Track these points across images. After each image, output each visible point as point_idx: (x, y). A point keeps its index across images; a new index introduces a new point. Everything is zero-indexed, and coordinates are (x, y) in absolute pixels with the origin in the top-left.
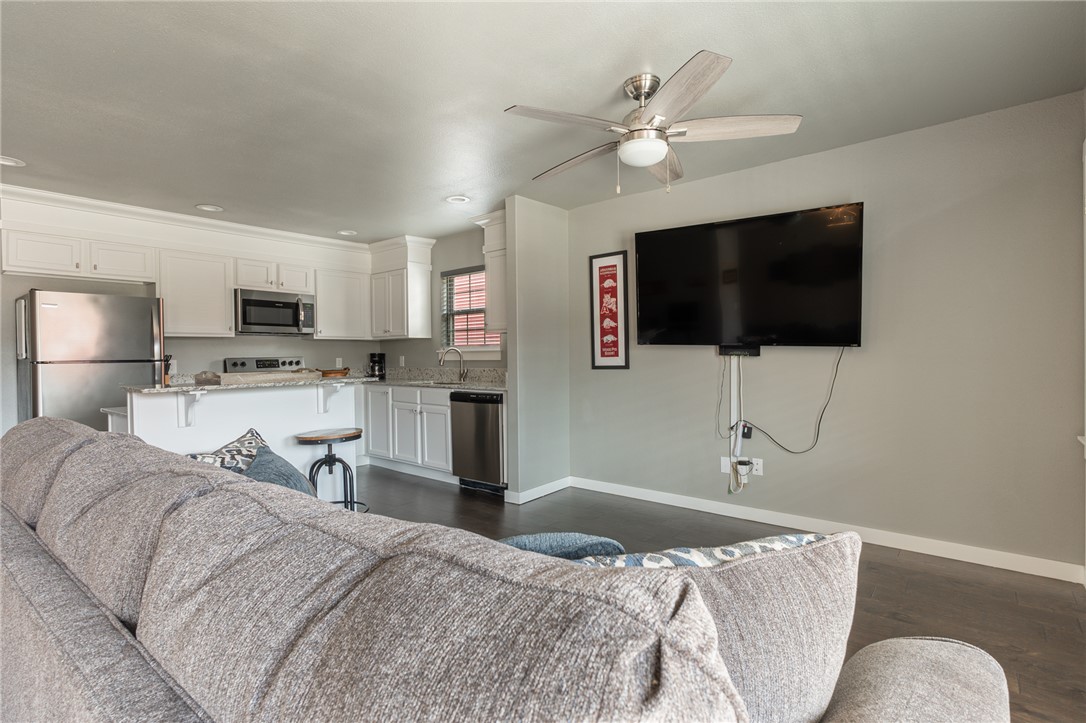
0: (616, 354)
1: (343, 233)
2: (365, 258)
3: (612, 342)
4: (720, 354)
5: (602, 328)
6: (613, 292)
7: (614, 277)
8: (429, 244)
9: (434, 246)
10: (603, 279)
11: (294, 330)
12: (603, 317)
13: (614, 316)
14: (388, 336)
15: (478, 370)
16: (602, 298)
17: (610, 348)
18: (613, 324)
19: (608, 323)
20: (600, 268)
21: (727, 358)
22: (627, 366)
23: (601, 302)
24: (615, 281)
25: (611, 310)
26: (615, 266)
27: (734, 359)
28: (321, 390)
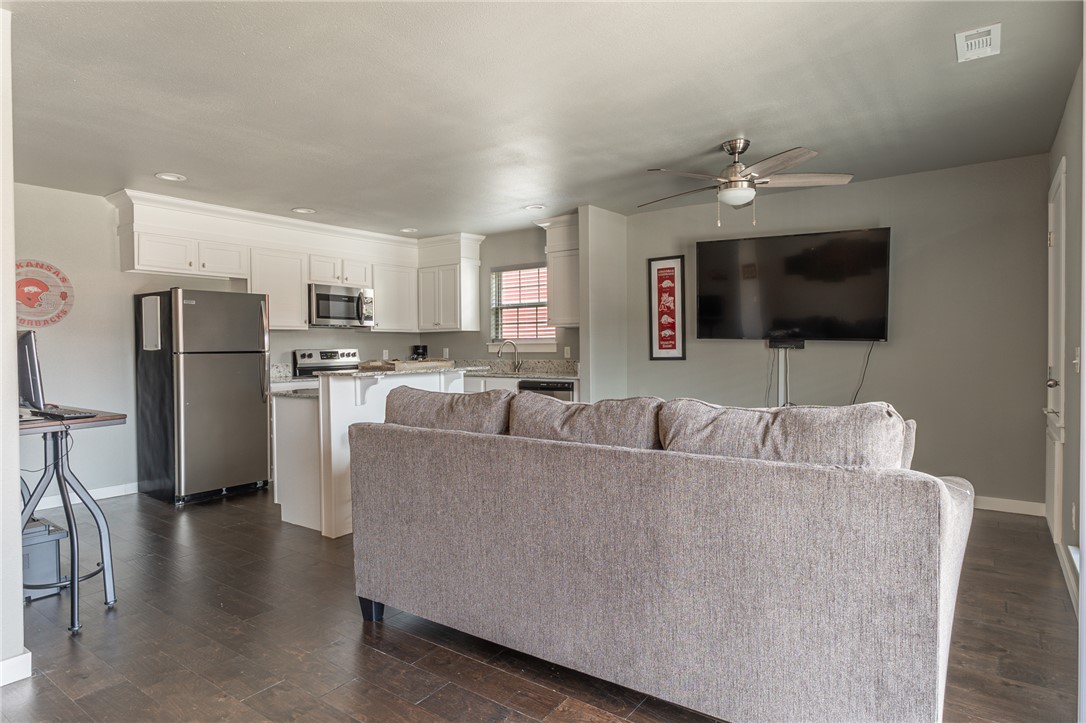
0: (674, 347)
1: (405, 231)
2: (413, 252)
3: (670, 336)
4: (770, 347)
5: (660, 323)
6: (671, 292)
7: (672, 278)
8: (479, 240)
9: (483, 242)
10: (661, 280)
11: (356, 323)
12: (661, 314)
13: (672, 313)
14: (438, 329)
15: (532, 362)
16: (660, 296)
17: (667, 342)
18: (670, 320)
19: (666, 319)
20: (659, 270)
21: (776, 350)
22: (683, 358)
23: (660, 301)
24: (673, 282)
25: (669, 308)
26: (673, 268)
27: (782, 352)
28: (442, 377)
